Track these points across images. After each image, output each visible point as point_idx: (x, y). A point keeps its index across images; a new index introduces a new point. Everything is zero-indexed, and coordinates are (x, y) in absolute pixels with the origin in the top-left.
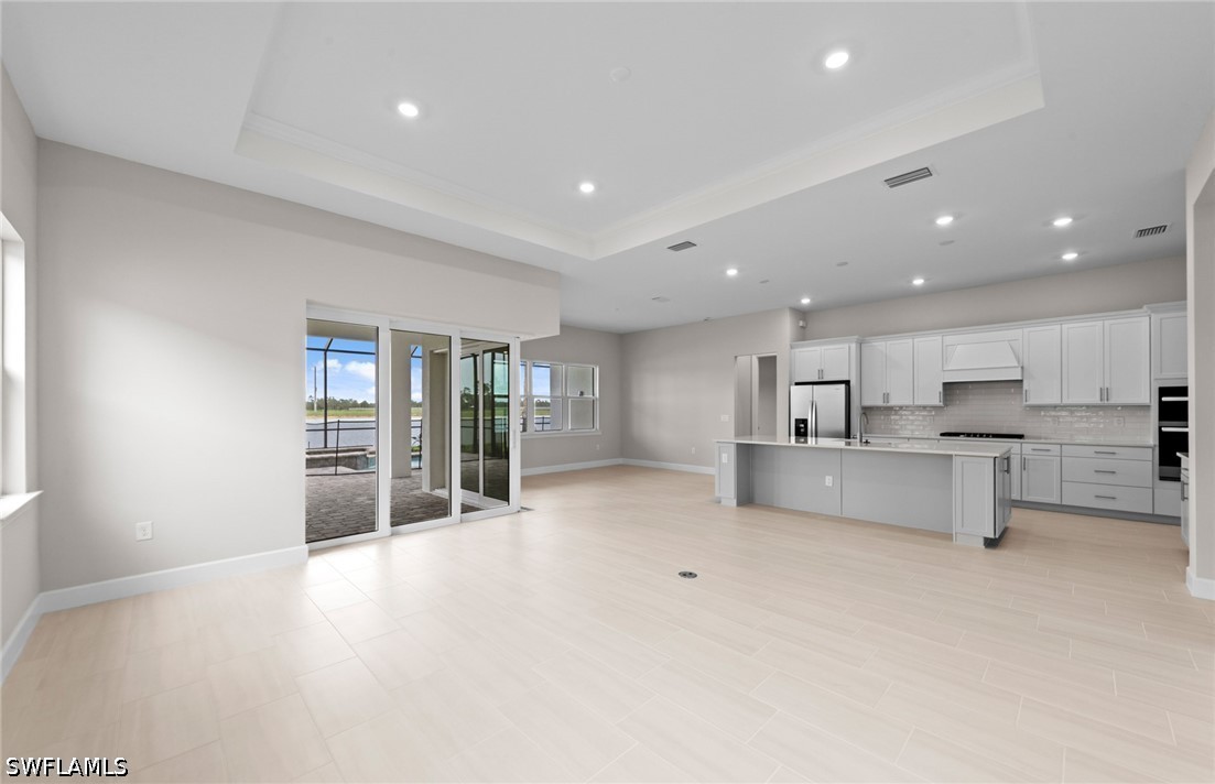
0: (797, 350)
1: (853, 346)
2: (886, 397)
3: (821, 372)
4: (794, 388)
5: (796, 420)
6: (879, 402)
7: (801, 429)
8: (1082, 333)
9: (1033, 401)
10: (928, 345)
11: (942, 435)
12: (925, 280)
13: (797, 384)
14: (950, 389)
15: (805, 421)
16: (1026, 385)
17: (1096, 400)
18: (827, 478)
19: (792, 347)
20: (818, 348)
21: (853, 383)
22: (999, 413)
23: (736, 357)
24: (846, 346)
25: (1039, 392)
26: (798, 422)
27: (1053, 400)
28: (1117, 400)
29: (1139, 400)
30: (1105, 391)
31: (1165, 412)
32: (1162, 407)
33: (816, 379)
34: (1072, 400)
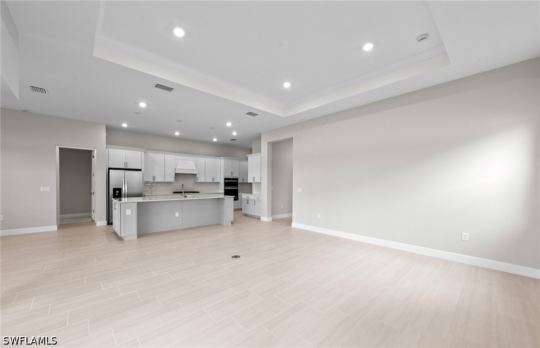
0: (110, 150)
1: (143, 153)
2: (154, 178)
3: (126, 164)
4: (111, 171)
5: (114, 189)
6: (151, 180)
8: (210, 161)
9: (199, 181)
10: (171, 158)
11: (174, 193)
12: (180, 134)
13: (112, 169)
14: (177, 175)
15: (120, 190)
16: (198, 176)
17: (211, 181)
18: (176, 213)
19: (106, 148)
20: (124, 151)
21: (143, 171)
22: (189, 185)
24: (140, 153)
25: (201, 179)
26: (115, 190)
27: (203, 181)
28: (215, 181)
29: (219, 181)
30: (213, 178)
31: (226, 184)
32: (225, 182)
33: (123, 167)
34: (207, 181)
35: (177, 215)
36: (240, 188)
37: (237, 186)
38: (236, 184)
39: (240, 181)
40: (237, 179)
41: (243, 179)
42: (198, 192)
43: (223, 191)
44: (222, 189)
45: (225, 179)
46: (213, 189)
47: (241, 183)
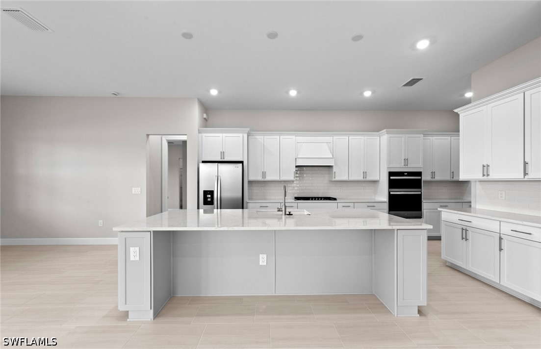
0: (204, 135)
1: (246, 136)
2: (264, 174)
3: (223, 154)
4: (202, 165)
5: (204, 191)
6: (260, 178)
7: (208, 198)
9: (337, 178)
11: (296, 198)
12: (298, 93)
13: (203, 162)
14: (299, 169)
15: (212, 193)
16: (334, 169)
17: (361, 178)
19: (199, 132)
20: (221, 135)
21: (245, 163)
22: (317, 185)
23: (148, 135)
24: (241, 135)
25: (341, 174)
26: (206, 193)
27: (345, 178)
28: (369, 178)
29: (376, 178)
30: (365, 173)
31: (392, 184)
32: (391, 181)
33: (219, 159)
34: (353, 178)
35: (263, 259)
36: (424, 191)
37: (420, 188)
38: (417, 184)
39: (425, 177)
40: (419, 174)
41: (433, 173)
42: (335, 199)
43: (385, 198)
44: (383, 195)
45: (391, 174)
46: (366, 194)
47: (428, 182)
